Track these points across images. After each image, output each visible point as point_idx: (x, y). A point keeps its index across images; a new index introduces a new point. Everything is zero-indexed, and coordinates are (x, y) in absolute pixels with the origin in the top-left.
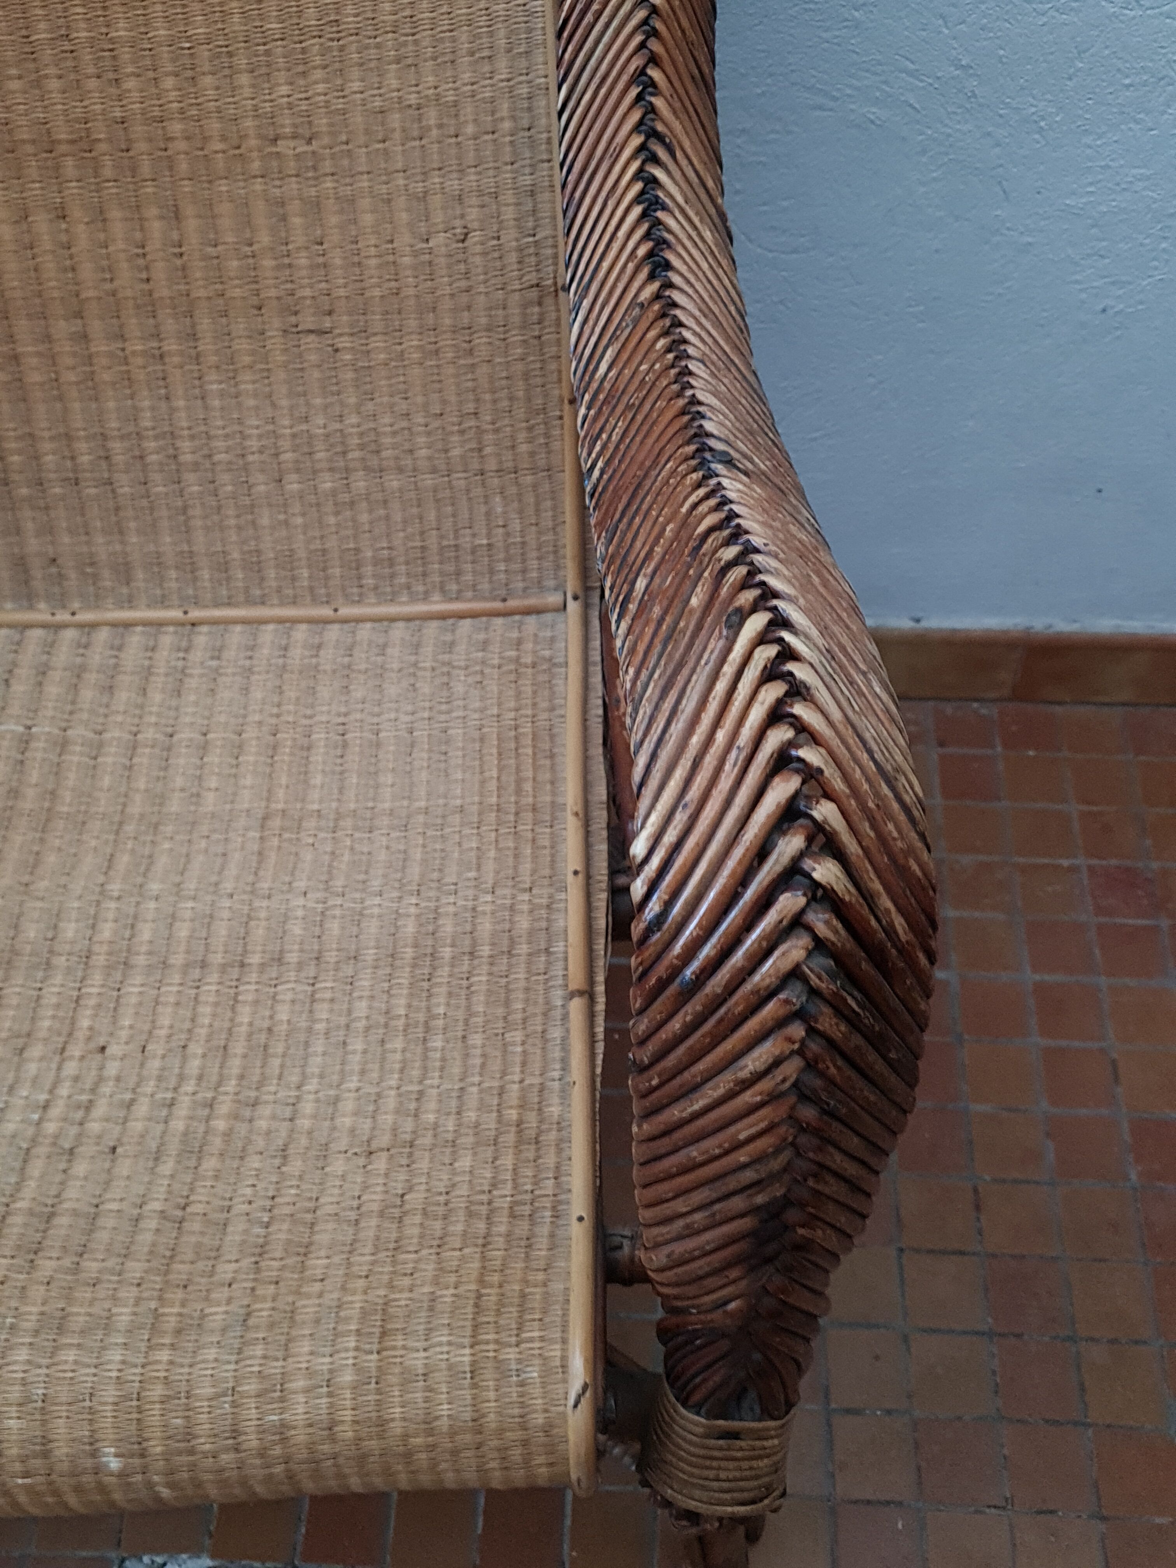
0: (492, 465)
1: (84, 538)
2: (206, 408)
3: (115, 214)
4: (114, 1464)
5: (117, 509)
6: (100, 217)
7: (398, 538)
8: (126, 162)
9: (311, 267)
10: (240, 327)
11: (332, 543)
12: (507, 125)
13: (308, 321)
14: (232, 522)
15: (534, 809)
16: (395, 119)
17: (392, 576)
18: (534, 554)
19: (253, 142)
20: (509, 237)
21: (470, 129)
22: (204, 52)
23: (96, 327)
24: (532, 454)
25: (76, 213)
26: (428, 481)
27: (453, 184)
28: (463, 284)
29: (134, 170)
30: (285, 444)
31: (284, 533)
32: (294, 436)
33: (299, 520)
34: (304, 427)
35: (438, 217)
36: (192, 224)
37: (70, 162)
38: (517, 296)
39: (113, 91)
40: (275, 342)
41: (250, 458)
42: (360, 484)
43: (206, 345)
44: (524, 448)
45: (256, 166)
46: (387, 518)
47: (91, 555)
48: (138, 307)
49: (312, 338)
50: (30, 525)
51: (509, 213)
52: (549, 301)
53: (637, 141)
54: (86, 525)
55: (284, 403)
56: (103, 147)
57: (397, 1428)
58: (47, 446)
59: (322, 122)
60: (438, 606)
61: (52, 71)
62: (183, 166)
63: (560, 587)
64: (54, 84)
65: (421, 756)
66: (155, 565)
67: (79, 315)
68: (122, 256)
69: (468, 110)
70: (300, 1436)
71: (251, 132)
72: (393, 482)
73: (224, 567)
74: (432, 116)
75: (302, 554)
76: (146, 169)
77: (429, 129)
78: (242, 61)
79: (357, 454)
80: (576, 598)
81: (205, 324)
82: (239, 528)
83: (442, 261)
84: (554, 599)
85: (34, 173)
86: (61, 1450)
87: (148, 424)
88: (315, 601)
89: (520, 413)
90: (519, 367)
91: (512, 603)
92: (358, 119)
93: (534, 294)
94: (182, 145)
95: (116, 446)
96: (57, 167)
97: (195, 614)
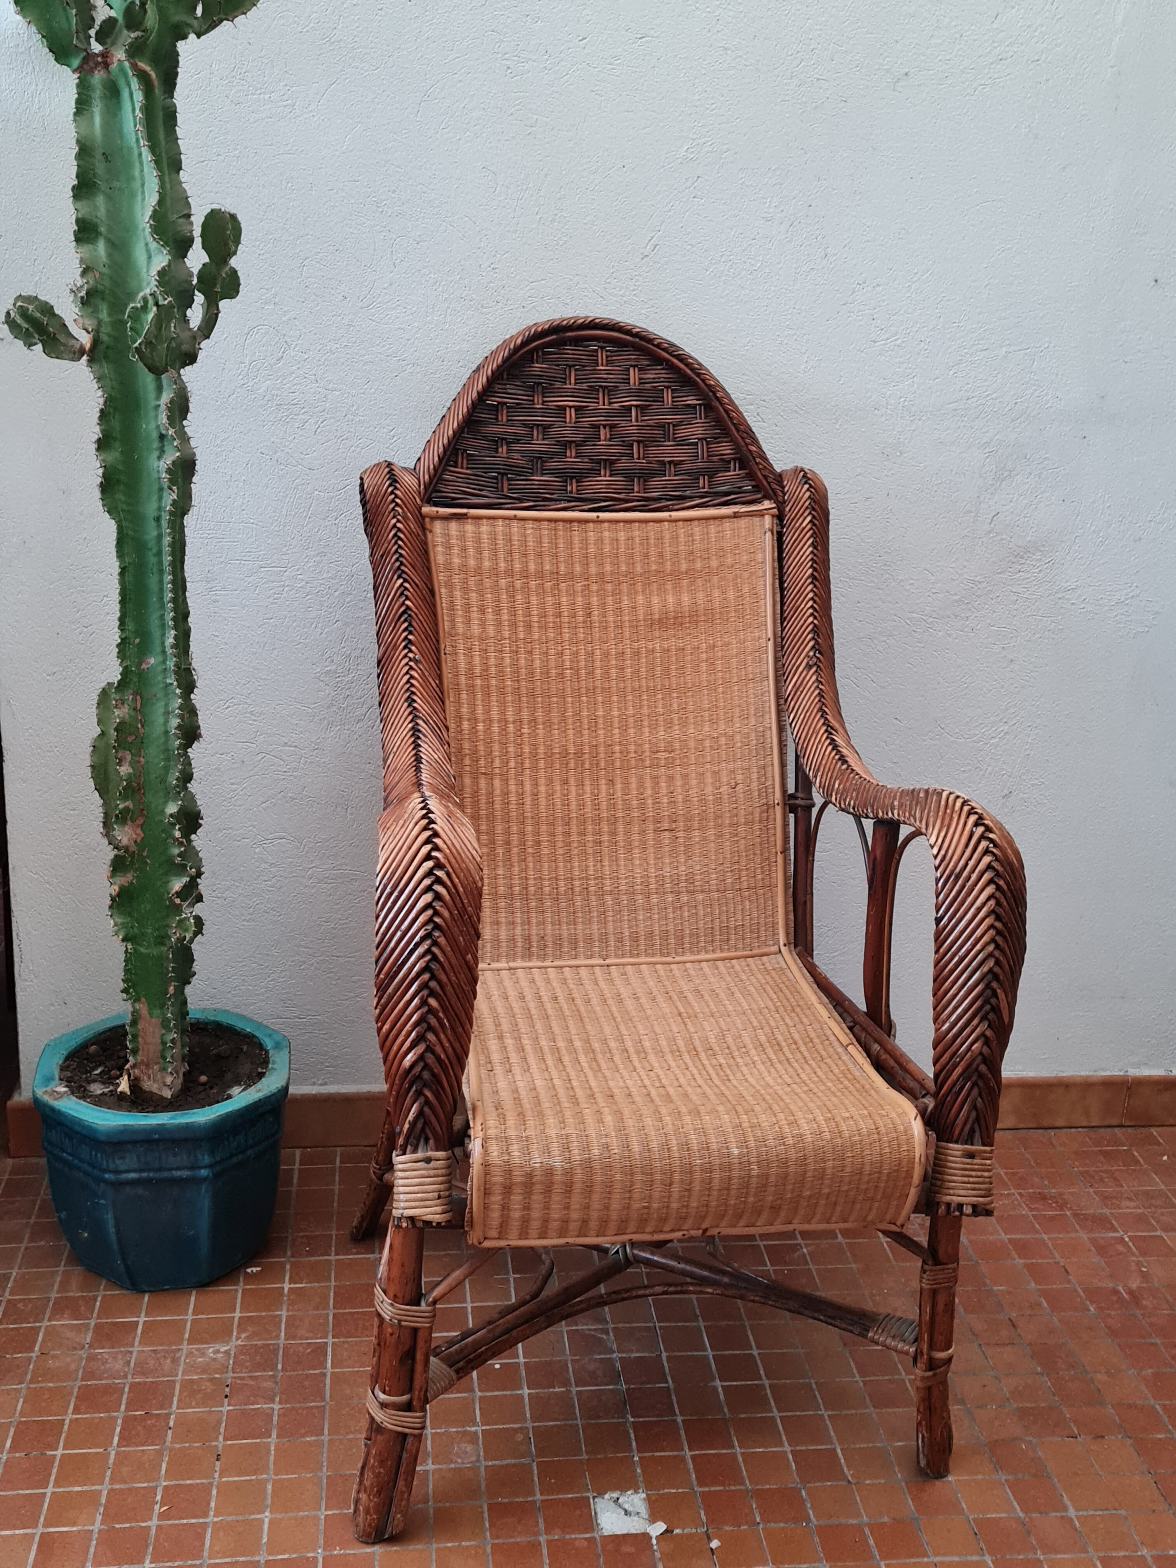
0: (745, 885)
1: (557, 927)
2: (618, 865)
3: (587, 782)
4: (736, 1152)
5: (574, 913)
6: (581, 784)
7: (701, 924)
8: (595, 762)
9: (668, 803)
10: (636, 829)
11: (671, 927)
12: (754, 742)
13: (666, 826)
14: (626, 918)
15: (799, 1006)
16: (707, 743)
17: (698, 942)
18: (763, 928)
19: (647, 754)
20: (754, 785)
21: (739, 745)
22: (631, 720)
23: (574, 829)
24: (763, 879)
25: (572, 781)
26: (716, 895)
27: (731, 766)
28: (735, 805)
29: (597, 765)
30: (653, 880)
31: (649, 923)
32: (656, 876)
33: (656, 916)
34: (661, 872)
35: (725, 780)
36: (619, 786)
37: (572, 761)
38: (758, 809)
39: (594, 734)
40: (651, 835)
41: (636, 887)
42: (685, 898)
43: (620, 838)
44: (760, 877)
45: (648, 763)
46: (696, 914)
47: (560, 935)
48: (592, 821)
49: (666, 833)
50: (534, 921)
51: (755, 776)
52: (771, 810)
53: (824, 728)
54: (559, 921)
55: (652, 862)
56: (587, 756)
57: (846, 1134)
58: (547, 883)
59: (677, 745)
60: (719, 955)
61: (571, 727)
62: (618, 764)
63: (777, 943)
64: (571, 732)
65: (738, 995)
66: (589, 940)
67: (568, 824)
68: (589, 800)
69: (738, 738)
70: (809, 1139)
71: (648, 750)
72: (700, 897)
73: (620, 940)
74: (723, 741)
75: (657, 932)
76: (602, 765)
77: (721, 745)
78: (646, 723)
79: (684, 884)
80: (785, 945)
81: (621, 828)
82: (629, 920)
83: (726, 796)
84: (774, 949)
85: (558, 766)
86: (714, 1146)
87: (592, 873)
88: (662, 955)
89: (758, 859)
90: (758, 840)
91: (755, 952)
92: (692, 744)
93: (765, 807)
94: (618, 755)
95: (577, 883)
96: (567, 764)
97: (608, 961)
